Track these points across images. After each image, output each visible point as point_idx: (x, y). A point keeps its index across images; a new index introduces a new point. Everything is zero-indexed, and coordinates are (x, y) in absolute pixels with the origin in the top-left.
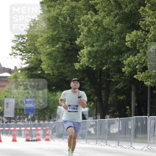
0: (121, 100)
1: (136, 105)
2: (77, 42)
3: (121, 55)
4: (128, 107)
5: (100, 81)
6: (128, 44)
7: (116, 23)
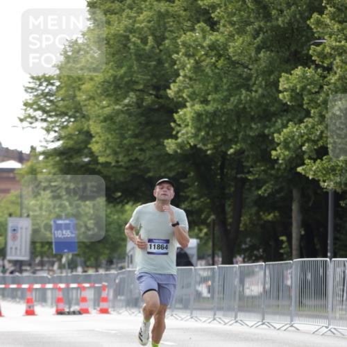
0: (268, 221)
1: (303, 233)
2: (171, 92)
5: (222, 179)
6: (284, 97)
7: (258, 50)
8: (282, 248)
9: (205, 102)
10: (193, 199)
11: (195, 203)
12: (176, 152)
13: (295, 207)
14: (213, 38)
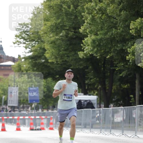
0: (125, 88)
1: (140, 93)
2: (81, 30)
3: (125, 43)
4: (132, 96)
5: (104, 69)
6: (132, 32)
7: (121, 11)
8: (131, 100)
9: (96, 34)
10: (91, 79)
11: (92, 80)
12: (83, 57)
13: (137, 82)
14: (100, 5)
